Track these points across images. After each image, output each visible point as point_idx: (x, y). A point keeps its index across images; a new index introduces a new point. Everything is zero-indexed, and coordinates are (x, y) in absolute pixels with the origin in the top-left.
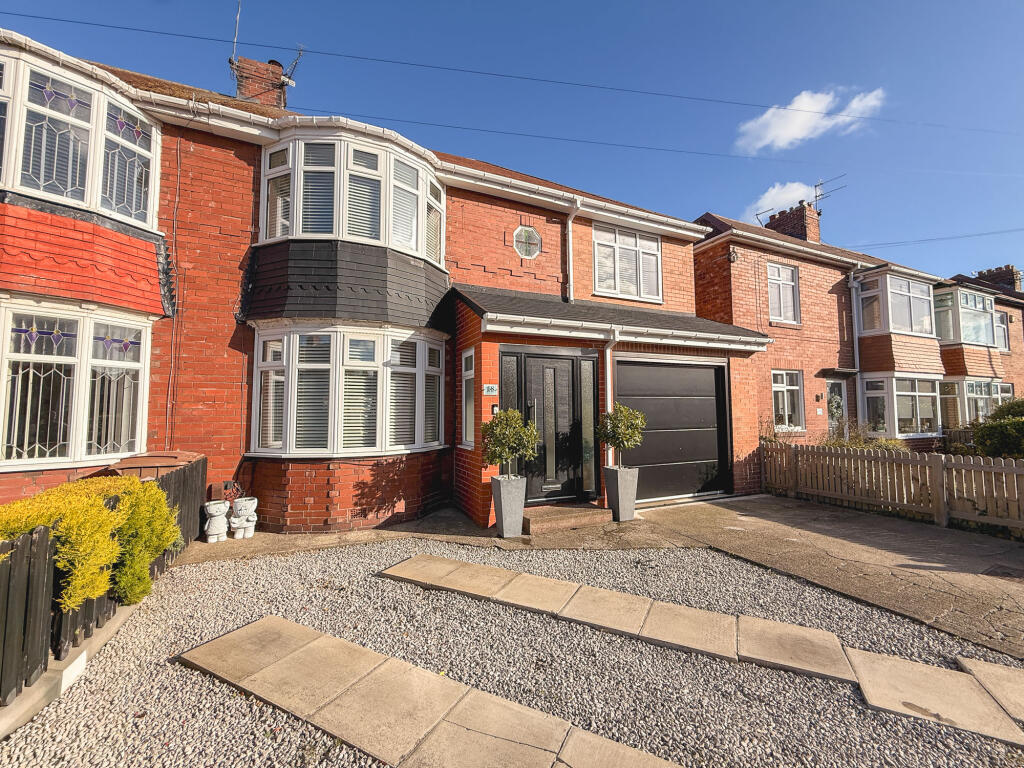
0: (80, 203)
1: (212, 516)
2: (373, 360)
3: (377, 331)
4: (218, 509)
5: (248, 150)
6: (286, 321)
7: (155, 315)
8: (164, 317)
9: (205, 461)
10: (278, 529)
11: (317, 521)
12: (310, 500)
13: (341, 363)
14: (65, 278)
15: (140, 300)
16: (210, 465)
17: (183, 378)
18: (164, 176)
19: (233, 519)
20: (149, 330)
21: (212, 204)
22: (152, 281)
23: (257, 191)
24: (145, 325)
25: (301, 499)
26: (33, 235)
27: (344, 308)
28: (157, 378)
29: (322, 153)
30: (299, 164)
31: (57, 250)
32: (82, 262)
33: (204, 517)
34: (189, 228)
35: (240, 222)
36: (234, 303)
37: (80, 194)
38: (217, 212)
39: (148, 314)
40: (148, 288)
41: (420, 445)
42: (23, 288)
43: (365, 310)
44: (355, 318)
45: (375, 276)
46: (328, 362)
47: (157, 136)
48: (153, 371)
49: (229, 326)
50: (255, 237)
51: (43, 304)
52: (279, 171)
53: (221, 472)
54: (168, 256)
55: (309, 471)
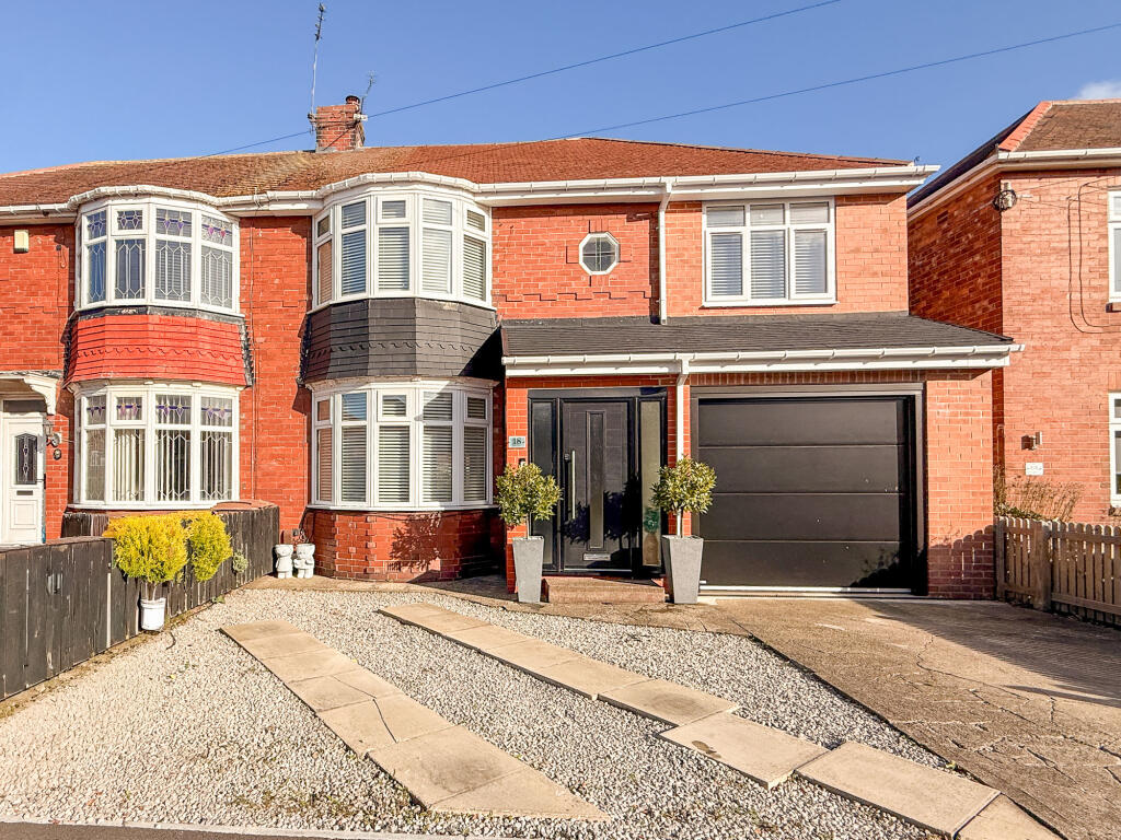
0: (188, 303)
1: (281, 556)
2: (404, 414)
3: (408, 384)
4: (284, 550)
5: (300, 223)
6: (330, 382)
7: (240, 386)
8: (247, 387)
9: (277, 511)
10: (331, 575)
11: (359, 569)
12: (353, 550)
13: (377, 418)
14: (182, 364)
15: (229, 375)
16: (282, 513)
17: (263, 438)
18: (243, 264)
19: (296, 561)
20: (238, 399)
21: (277, 281)
22: (238, 357)
23: (310, 261)
24: (232, 395)
25: (346, 548)
26: (162, 335)
27: (374, 365)
28: (244, 439)
29: (356, 212)
30: (338, 230)
31: (176, 343)
32: (191, 350)
33: (276, 557)
34: (263, 307)
35: (296, 294)
36: (295, 369)
37: (188, 297)
38: (281, 287)
39: (235, 386)
40: (235, 364)
41: (458, 502)
42: (159, 375)
43: (395, 365)
44: (386, 374)
45: (405, 329)
46: (365, 419)
47: (236, 230)
48: (242, 433)
49: (292, 391)
50: (309, 305)
51: (171, 386)
52: (324, 238)
53: (290, 522)
54: (247, 334)
55: (351, 522)
